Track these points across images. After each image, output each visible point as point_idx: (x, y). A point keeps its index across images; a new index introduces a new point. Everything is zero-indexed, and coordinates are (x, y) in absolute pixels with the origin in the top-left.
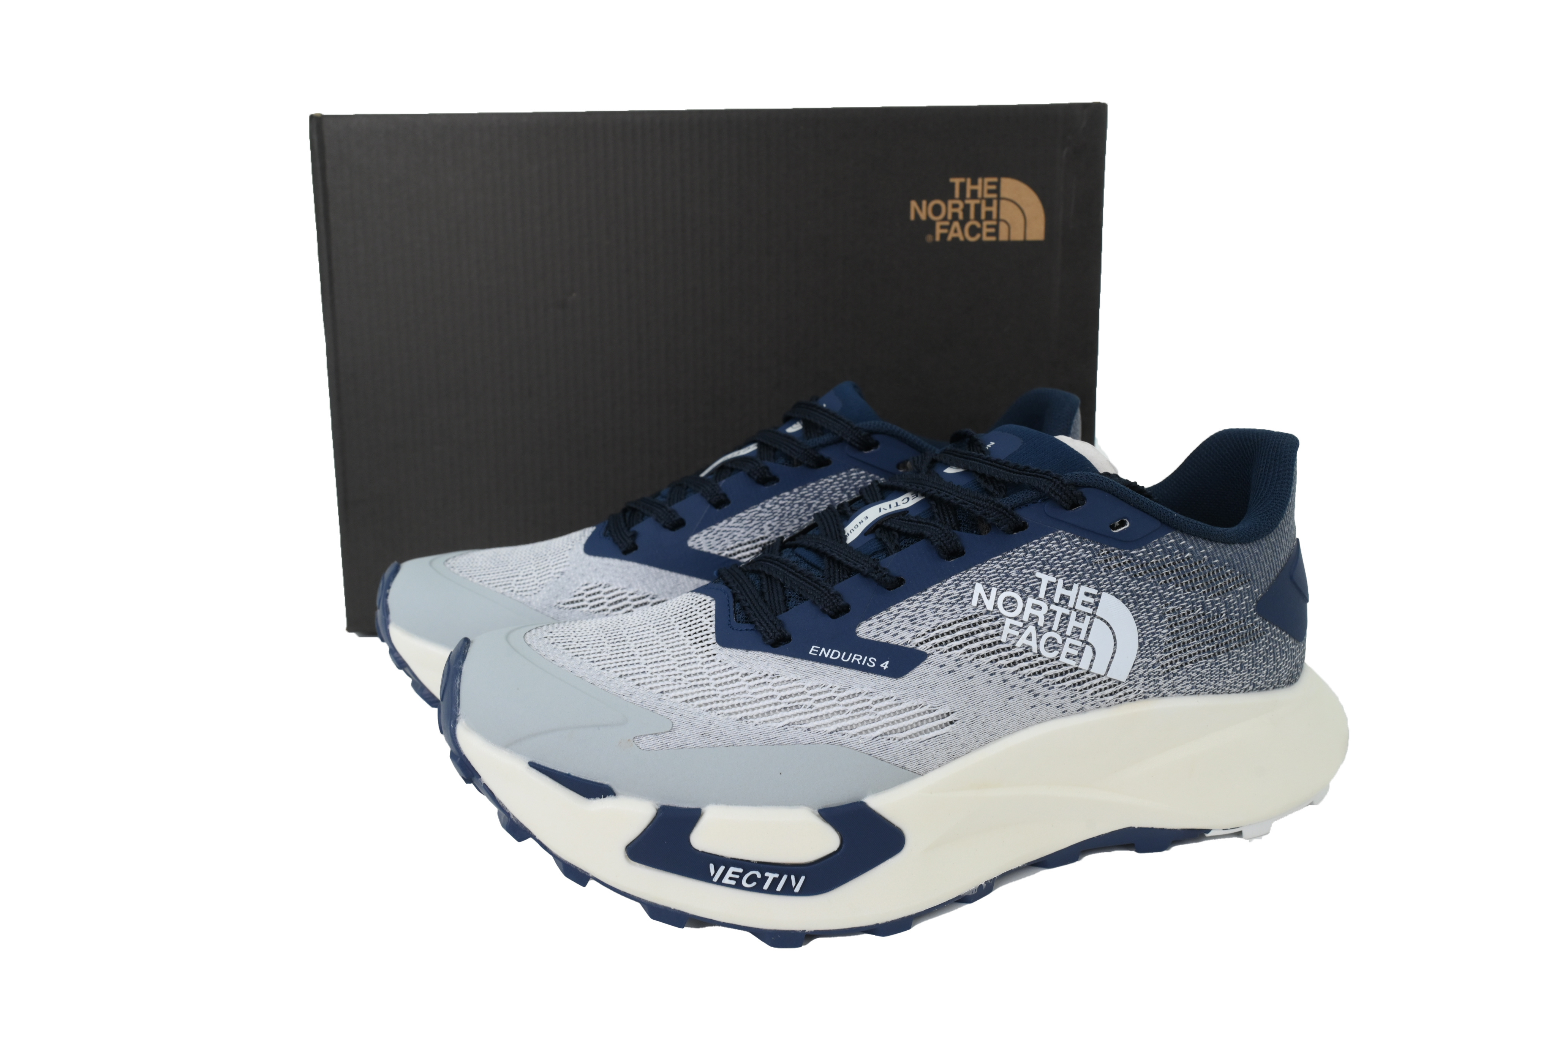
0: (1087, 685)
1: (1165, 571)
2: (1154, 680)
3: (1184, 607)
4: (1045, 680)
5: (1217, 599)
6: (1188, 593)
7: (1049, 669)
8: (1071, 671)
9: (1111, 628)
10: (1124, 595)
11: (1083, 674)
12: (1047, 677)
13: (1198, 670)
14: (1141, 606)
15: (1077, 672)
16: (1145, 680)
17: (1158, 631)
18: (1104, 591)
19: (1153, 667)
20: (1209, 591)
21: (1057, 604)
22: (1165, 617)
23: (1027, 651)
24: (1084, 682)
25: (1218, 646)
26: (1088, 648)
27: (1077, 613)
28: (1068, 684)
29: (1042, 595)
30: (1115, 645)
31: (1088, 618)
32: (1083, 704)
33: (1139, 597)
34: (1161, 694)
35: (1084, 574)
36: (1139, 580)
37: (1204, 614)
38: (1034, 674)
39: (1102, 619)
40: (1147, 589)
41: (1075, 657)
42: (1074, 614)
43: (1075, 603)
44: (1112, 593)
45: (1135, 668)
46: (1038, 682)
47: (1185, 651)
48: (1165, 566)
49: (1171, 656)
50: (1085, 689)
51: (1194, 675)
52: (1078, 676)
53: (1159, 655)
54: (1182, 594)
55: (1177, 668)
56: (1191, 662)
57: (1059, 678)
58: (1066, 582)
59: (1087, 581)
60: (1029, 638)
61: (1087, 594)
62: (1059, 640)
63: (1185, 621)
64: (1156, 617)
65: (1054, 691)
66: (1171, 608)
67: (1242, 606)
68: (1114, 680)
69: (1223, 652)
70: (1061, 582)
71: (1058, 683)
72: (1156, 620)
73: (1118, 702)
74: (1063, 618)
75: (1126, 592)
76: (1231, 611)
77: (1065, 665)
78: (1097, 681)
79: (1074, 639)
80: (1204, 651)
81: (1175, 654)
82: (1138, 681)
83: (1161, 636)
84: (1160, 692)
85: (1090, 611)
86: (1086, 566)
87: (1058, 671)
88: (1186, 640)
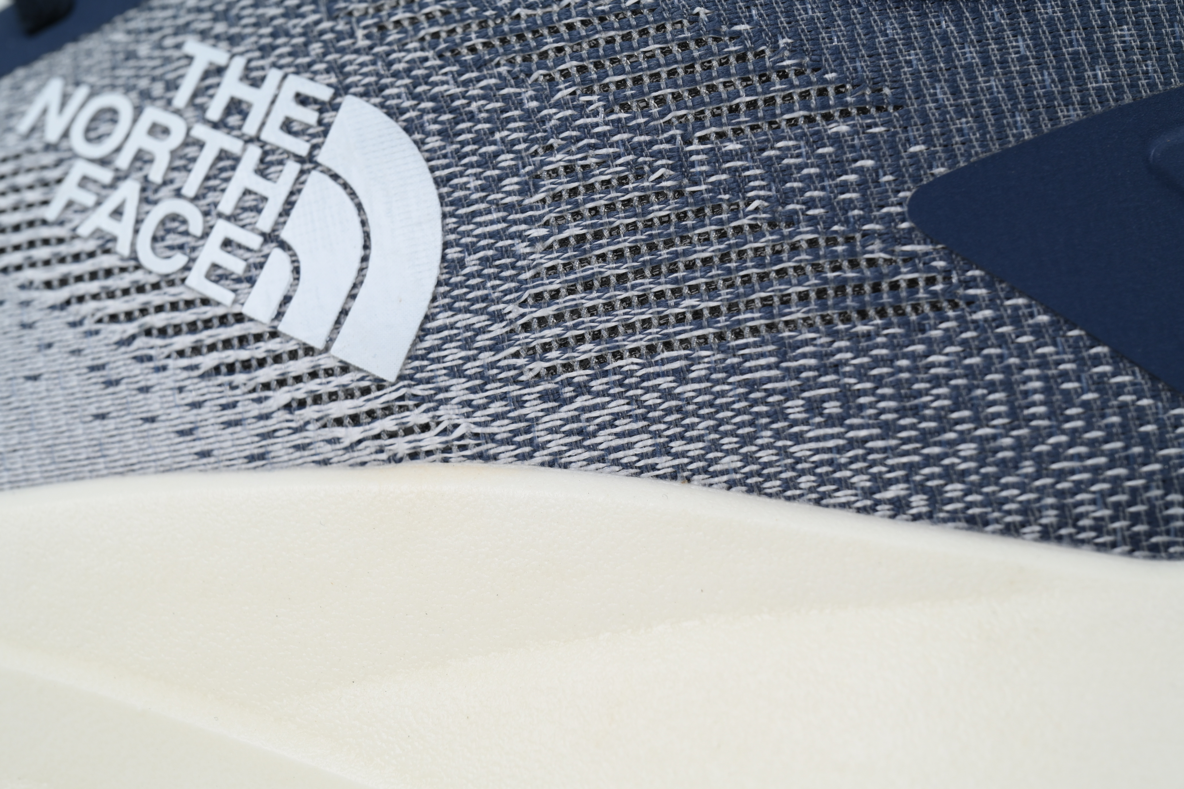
0: (269, 373)
1: (550, 44)
2: (504, 397)
3: (604, 162)
4: (141, 342)
5: (732, 146)
6: (623, 115)
7: (159, 309)
8: (223, 320)
9: (359, 207)
10: (414, 108)
11: (258, 338)
12: (148, 333)
13: (665, 383)
14: (463, 144)
15: (235, 330)
16: (472, 390)
17: (514, 229)
18: (355, 94)
19: (496, 346)
20: (699, 118)
21: (215, 126)
22: (537, 188)
23: (107, 251)
24: (262, 363)
25: (733, 308)
26: (278, 258)
27: (265, 153)
28: (208, 361)
29: (181, 98)
30: (365, 259)
31: (292, 168)
32: (264, 436)
33: (459, 115)
34: (540, 456)
35: (306, 44)
36: (465, 68)
37: (679, 192)
38: (114, 318)
39: (335, 177)
40: (488, 95)
41: (239, 280)
42: (254, 153)
43: (263, 124)
44: (377, 100)
45: (430, 341)
46: (121, 343)
47: (610, 307)
48: (554, 31)
49: (559, 317)
50: (266, 386)
51: (651, 399)
52: (243, 340)
53: (514, 310)
54: (599, 119)
55: (585, 364)
56: (633, 352)
57: (185, 341)
58: (254, 64)
59: (310, 65)
60: (117, 213)
61: (303, 100)
62: (196, 226)
63: (611, 208)
64: (511, 183)
65: (169, 379)
66: (559, 159)
67: (845, 187)
68: (359, 370)
69: (755, 331)
70: (238, 64)
71: (181, 354)
72: (509, 194)
73: (384, 456)
74: (221, 164)
75: (418, 98)
76: (787, 197)
77: (205, 302)
78: (302, 365)
79: (243, 226)
80: (680, 319)
81: (576, 312)
82: (447, 389)
83: (522, 248)
84: (537, 447)
85: (301, 147)
86: (317, 23)
87: (185, 317)
88: (611, 270)
